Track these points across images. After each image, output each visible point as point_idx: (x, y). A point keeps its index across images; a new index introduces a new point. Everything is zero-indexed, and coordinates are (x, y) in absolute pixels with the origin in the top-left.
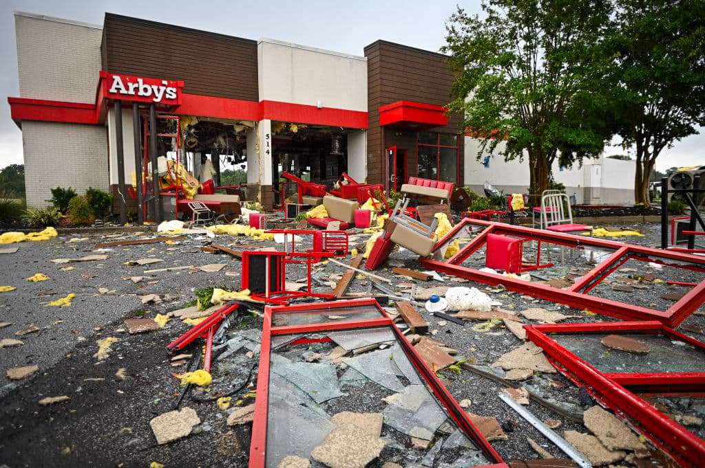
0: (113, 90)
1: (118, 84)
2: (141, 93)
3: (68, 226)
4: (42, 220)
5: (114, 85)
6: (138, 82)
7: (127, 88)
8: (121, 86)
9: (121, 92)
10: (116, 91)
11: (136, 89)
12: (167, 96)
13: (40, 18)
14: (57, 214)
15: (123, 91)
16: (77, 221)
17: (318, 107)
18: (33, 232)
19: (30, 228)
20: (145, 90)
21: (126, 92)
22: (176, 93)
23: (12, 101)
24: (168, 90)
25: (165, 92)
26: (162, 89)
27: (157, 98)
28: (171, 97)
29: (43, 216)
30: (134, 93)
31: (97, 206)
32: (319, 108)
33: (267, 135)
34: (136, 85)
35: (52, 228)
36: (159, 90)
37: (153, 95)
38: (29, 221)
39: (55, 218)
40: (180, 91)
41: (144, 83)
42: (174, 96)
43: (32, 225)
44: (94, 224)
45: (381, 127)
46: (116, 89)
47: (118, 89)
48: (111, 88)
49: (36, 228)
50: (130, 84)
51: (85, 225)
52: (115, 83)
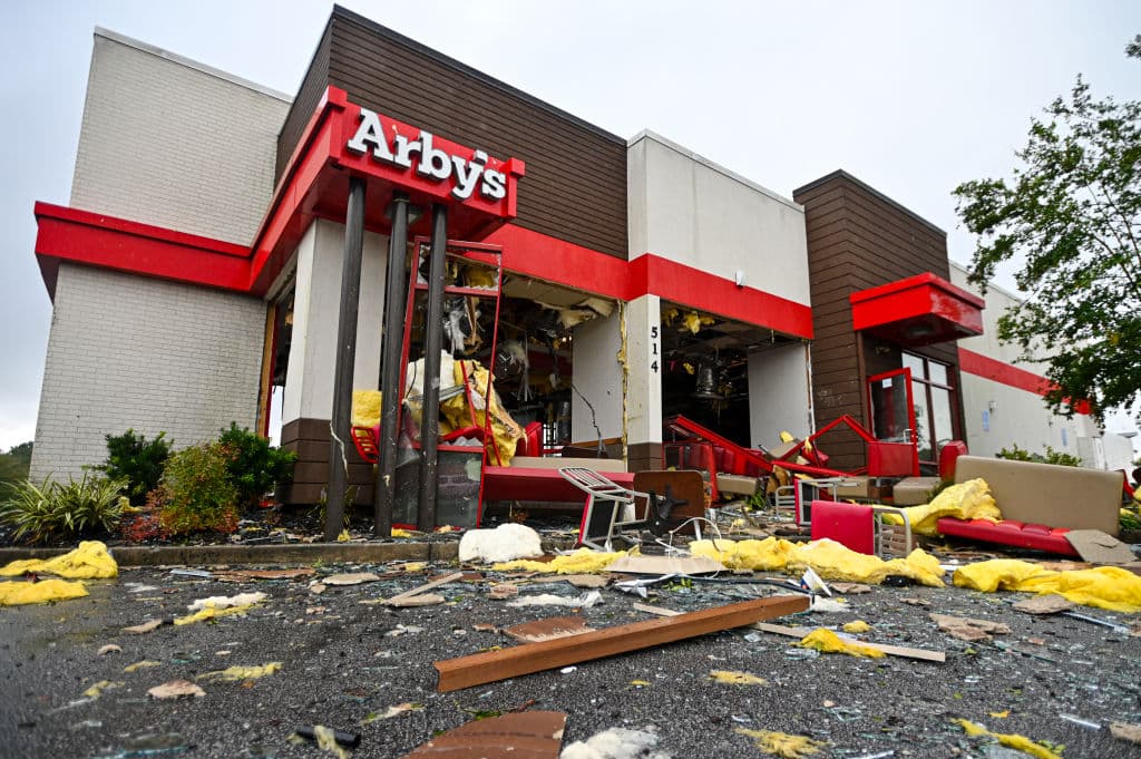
0: (356, 143)
1: (371, 131)
2: (426, 167)
3: (151, 539)
4: (68, 516)
5: (362, 133)
6: (421, 140)
7: (393, 147)
8: (379, 138)
9: (377, 153)
10: (364, 148)
11: (416, 156)
12: (486, 189)
13: (155, 54)
14: (115, 502)
15: (383, 152)
16: (185, 522)
17: (738, 283)
18: (26, 557)
19: (20, 543)
20: (437, 163)
21: (389, 156)
22: (506, 186)
23: (44, 213)
24: (489, 174)
25: (481, 180)
26: (476, 169)
27: (462, 188)
28: (493, 193)
29: (72, 506)
30: (408, 163)
31: (249, 478)
32: (740, 287)
33: (654, 329)
34: (416, 146)
35: (99, 546)
36: (468, 171)
37: (454, 179)
38: (23, 518)
39: (111, 512)
40: (513, 183)
41: (434, 147)
42: (500, 193)
43: (30, 534)
44: (237, 532)
45: (856, 332)
46: (365, 142)
47: (372, 146)
48: (352, 138)
49: (42, 544)
50: (401, 140)
51: (208, 534)
52: (365, 127)
